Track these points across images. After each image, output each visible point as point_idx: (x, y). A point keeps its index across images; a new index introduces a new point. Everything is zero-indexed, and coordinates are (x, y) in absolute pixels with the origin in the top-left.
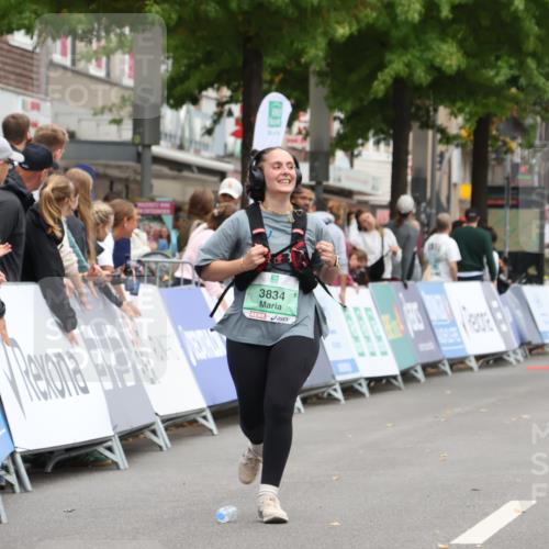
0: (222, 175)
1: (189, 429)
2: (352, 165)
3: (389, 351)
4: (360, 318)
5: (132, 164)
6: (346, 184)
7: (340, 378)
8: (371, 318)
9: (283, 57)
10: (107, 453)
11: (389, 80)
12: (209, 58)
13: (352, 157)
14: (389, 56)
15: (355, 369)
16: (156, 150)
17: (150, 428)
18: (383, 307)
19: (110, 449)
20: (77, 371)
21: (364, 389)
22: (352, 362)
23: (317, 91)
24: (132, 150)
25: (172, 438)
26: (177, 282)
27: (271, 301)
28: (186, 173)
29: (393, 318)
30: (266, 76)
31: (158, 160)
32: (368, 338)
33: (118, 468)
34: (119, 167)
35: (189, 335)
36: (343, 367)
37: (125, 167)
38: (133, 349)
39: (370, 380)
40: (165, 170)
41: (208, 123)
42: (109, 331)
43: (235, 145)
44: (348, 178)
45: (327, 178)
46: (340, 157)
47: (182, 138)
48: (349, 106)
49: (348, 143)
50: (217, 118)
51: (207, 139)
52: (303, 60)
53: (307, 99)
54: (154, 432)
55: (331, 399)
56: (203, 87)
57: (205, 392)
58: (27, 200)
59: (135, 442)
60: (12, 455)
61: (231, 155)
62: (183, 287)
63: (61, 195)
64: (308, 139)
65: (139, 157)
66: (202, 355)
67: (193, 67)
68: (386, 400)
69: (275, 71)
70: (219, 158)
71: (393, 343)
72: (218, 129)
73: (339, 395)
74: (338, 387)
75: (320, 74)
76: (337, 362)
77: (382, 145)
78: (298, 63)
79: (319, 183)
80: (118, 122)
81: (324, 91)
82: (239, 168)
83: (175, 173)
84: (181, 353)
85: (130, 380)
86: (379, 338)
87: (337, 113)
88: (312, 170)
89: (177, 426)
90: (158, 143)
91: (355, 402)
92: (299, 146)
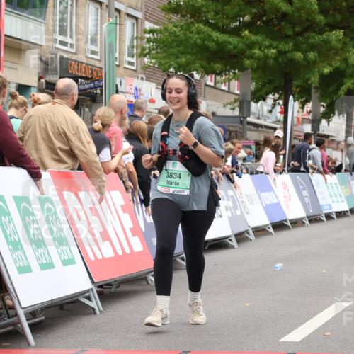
0: (275, 129)
1: (262, 233)
2: (329, 125)
3: (345, 201)
4: (333, 187)
5: (239, 125)
6: (326, 133)
7: (324, 212)
8: (337, 187)
9: (301, 81)
10: (230, 242)
11: (346, 90)
12: (270, 82)
13: (329, 122)
14: (345, 80)
15: (331, 208)
16: (248, 119)
17: (246, 231)
18: (342, 183)
19: (231, 240)
21: (334, 216)
22: (330, 205)
23: (314, 95)
24: (239, 119)
25: (256, 236)
26: (258, 173)
28: (260, 129)
29: (346, 187)
30: (294, 89)
31: (249, 123)
32: (336, 196)
33: (234, 248)
34: (233, 126)
35: (262, 194)
36: (326, 207)
37: (236, 126)
38: (240, 200)
39: (336, 213)
40: (252, 127)
41: (270, 108)
42: (230, 193)
43: (281, 117)
44: (328, 130)
45: (319, 130)
46: (324, 122)
47: (259, 115)
48: (328, 101)
49: (328, 115)
50: (274, 106)
51: (269, 115)
52: (309, 82)
53: (311, 98)
54: (248, 233)
55: (321, 220)
56: (267, 94)
59: (241, 237)
61: (279, 121)
62: (260, 175)
64: (311, 114)
65: (241, 122)
66: (268, 203)
67: (263, 85)
68: (343, 221)
69: (297, 87)
70: (274, 122)
71: (346, 197)
72: (274, 111)
73: (324, 219)
74: (323, 215)
75: (316, 88)
76: (323, 205)
77: (341, 116)
78: (307, 83)
79: (315, 132)
80: (233, 109)
81: (318, 94)
82: (283, 127)
83: (256, 129)
84: (259, 201)
85: (238, 212)
86: (340, 196)
87: (322, 103)
88: (312, 127)
89: (258, 231)
90: (249, 116)
91: (331, 222)
92: (307, 117)
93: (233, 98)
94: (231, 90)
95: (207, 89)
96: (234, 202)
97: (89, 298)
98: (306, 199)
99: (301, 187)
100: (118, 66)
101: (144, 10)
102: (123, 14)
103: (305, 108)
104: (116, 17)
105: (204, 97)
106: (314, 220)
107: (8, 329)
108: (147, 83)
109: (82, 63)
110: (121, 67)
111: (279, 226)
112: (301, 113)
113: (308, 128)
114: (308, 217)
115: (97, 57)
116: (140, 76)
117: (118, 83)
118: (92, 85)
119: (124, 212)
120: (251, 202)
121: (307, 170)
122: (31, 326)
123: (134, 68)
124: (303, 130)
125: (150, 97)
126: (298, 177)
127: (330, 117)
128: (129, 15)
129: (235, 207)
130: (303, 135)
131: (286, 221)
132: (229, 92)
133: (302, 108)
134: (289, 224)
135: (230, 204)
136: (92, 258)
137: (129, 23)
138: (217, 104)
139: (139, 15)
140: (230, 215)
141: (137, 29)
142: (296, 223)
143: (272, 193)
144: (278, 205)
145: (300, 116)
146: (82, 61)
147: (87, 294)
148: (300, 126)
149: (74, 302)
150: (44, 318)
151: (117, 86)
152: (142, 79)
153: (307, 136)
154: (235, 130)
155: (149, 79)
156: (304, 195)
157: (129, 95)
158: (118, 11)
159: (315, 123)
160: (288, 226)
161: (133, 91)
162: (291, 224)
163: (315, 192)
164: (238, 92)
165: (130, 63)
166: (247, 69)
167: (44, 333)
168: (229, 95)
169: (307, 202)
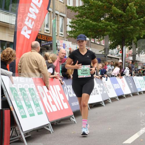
0: (118, 59)
1: (114, 100)
2: (139, 57)
4: (141, 81)
5: (104, 58)
6: (138, 60)
7: (138, 91)
8: (143, 81)
15: (141, 90)
16: (108, 55)
17: (108, 100)
19: (102, 103)
20: (97, 91)
21: (142, 93)
22: (140, 89)
25: (112, 101)
28: (113, 59)
30: (125, 43)
31: (108, 57)
32: (143, 85)
33: (103, 106)
34: (102, 58)
35: (114, 85)
36: (139, 89)
38: (105, 87)
39: (143, 91)
40: (109, 58)
42: (102, 84)
44: (139, 59)
45: (135, 59)
46: (137, 55)
47: (112, 53)
54: (109, 100)
55: (137, 95)
57: (117, 94)
59: (106, 102)
61: (120, 56)
65: (105, 56)
66: (116, 88)
70: (118, 56)
73: (138, 94)
76: (138, 89)
82: (121, 58)
83: (111, 59)
84: (113, 88)
85: (105, 92)
88: (133, 58)
89: (112, 99)
90: (108, 54)
91: (141, 95)
94: (101, 44)
95: (92, 44)
96: (103, 88)
97: (48, 127)
98: (131, 86)
99: (129, 82)
100: (57, 35)
101: (66, 14)
102: (58, 15)
103: (130, 51)
104: (56, 16)
105: (90, 47)
106: (134, 94)
107: (17, 140)
108: (68, 42)
109: (43, 35)
110: (58, 36)
111: (121, 97)
113: (131, 58)
114: (132, 93)
115: (49, 32)
116: (65, 39)
117: (57, 42)
118: (47, 43)
119: (60, 93)
120: (110, 88)
122: (26, 138)
123: (63, 36)
125: (69, 47)
126: (128, 78)
128: (61, 16)
129: (104, 90)
131: (123, 95)
132: (100, 45)
134: (124, 96)
135: (102, 89)
136: (48, 112)
137: (61, 19)
138: (96, 49)
139: (64, 15)
140: (102, 93)
141: (64, 21)
142: (128, 96)
143: (118, 84)
144: (120, 89)
145: (128, 53)
146: (43, 34)
147: (47, 126)
148: (128, 58)
149: (42, 129)
150: (31, 135)
151: (56, 43)
152: (66, 40)
154: (103, 59)
155: (69, 41)
157: (61, 47)
158: (57, 14)
159: (134, 56)
160: (124, 97)
161: (63, 45)
162: (125, 96)
163: (135, 83)
164: (104, 45)
165: (61, 34)
167: (31, 141)
168: (100, 46)
169: (131, 87)
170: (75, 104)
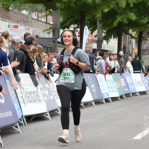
2: (108, 44)
4: (110, 82)
6: (106, 49)
7: (104, 97)
8: (112, 82)
9: (91, 17)
10: (46, 116)
11: (117, 23)
12: (72, 17)
13: (108, 42)
14: (117, 17)
15: (108, 95)
18: (115, 80)
19: (47, 115)
20: (38, 95)
21: (111, 100)
22: (108, 93)
23: (99, 25)
24: (53, 40)
27: (66, 77)
29: (118, 82)
30: (86, 21)
32: (111, 88)
33: (49, 120)
34: (49, 44)
36: (105, 95)
37: (51, 44)
38: (52, 90)
39: (112, 98)
42: (47, 85)
43: (79, 38)
44: (107, 47)
45: (101, 47)
46: (105, 42)
48: (107, 29)
49: (107, 38)
53: (97, 27)
54: (58, 111)
55: (102, 103)
56: (70, 24)
58: (26, 53)
59: (53, 113)
60: (22, 116)
63: (34, 51)
64: (97, 37)
65: (54, 42)
67: (68, 19)
68: (116, 103)
69: (89, 20)
71: (118, 89)
73: (104, 102)
74: (104, 100)
75: (100, 21)
76: (104, 94)
77: (115, 38)
78: (94, 18)
79: (99, 48)
80: (49, 33)
81: (101, 25)
85: (52, 98)
86: (114, 87)
87: (104, 31)
88: (98, 45)
91: (108, 104)
92: (94, 39)
93: (49, 26)
94: (48, 22)
96: (49, 91)
98: (93, 89)
103: (94, 34)
106: (98, 102)
112: (91, 37)
113: (95, 46)
114: (94, 101)
121: (94, 72)
124: (92, 47)
126: (88, 76)
127: (109, 39)
129: (50, 95)
130: (92, 50)
132: (46, 23)
133: (92, 33)
135: (47, 92)
140: (46, 99)
145: (90, 38)
148: (90, 45)
153: (94, 51)
154: (50, 46)
156: (92, 87)
159: (99, 43)
160: (82, 106)
162: (84, 105)
163: (99, 85)
164: (52, 23)
166: (58, 9)
168: (47, 25)
169: (94, 91)
170: (3, 116)
